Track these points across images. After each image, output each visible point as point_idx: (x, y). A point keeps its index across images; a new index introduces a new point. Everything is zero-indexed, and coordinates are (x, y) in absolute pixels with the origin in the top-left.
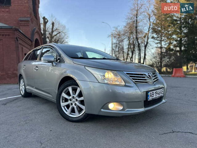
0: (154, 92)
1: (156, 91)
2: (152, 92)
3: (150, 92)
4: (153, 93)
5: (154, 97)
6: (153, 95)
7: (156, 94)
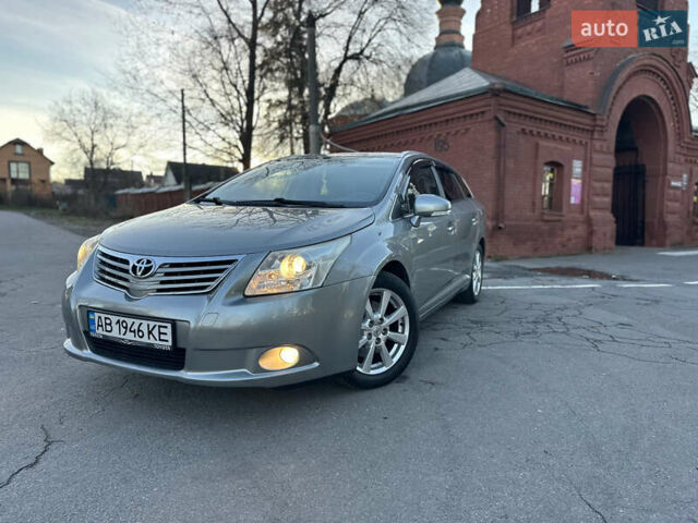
0: (114, 319)
1: (122, 319)
2: (103, 316)
3: (97, 315)
4: (108, 322)
5: (115, 334)
6: (109, 328)
7: (123, 330)
